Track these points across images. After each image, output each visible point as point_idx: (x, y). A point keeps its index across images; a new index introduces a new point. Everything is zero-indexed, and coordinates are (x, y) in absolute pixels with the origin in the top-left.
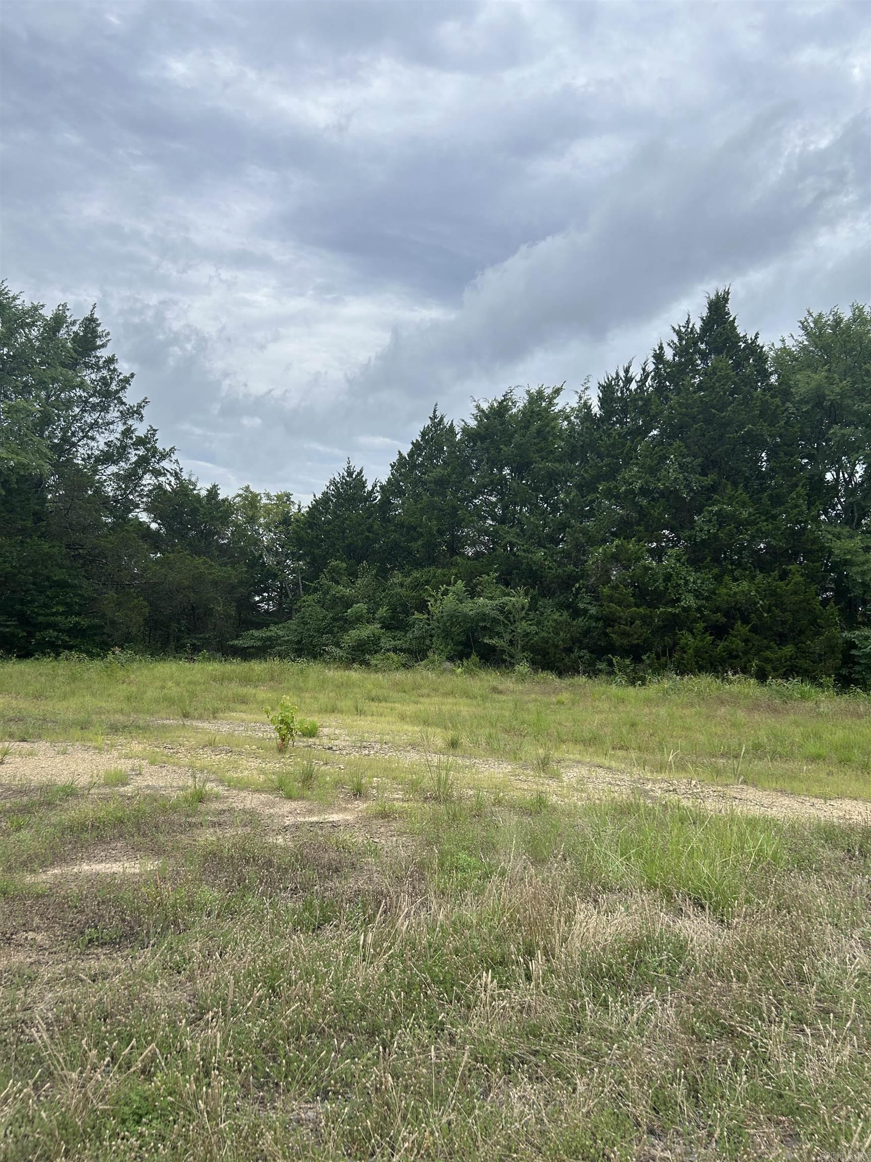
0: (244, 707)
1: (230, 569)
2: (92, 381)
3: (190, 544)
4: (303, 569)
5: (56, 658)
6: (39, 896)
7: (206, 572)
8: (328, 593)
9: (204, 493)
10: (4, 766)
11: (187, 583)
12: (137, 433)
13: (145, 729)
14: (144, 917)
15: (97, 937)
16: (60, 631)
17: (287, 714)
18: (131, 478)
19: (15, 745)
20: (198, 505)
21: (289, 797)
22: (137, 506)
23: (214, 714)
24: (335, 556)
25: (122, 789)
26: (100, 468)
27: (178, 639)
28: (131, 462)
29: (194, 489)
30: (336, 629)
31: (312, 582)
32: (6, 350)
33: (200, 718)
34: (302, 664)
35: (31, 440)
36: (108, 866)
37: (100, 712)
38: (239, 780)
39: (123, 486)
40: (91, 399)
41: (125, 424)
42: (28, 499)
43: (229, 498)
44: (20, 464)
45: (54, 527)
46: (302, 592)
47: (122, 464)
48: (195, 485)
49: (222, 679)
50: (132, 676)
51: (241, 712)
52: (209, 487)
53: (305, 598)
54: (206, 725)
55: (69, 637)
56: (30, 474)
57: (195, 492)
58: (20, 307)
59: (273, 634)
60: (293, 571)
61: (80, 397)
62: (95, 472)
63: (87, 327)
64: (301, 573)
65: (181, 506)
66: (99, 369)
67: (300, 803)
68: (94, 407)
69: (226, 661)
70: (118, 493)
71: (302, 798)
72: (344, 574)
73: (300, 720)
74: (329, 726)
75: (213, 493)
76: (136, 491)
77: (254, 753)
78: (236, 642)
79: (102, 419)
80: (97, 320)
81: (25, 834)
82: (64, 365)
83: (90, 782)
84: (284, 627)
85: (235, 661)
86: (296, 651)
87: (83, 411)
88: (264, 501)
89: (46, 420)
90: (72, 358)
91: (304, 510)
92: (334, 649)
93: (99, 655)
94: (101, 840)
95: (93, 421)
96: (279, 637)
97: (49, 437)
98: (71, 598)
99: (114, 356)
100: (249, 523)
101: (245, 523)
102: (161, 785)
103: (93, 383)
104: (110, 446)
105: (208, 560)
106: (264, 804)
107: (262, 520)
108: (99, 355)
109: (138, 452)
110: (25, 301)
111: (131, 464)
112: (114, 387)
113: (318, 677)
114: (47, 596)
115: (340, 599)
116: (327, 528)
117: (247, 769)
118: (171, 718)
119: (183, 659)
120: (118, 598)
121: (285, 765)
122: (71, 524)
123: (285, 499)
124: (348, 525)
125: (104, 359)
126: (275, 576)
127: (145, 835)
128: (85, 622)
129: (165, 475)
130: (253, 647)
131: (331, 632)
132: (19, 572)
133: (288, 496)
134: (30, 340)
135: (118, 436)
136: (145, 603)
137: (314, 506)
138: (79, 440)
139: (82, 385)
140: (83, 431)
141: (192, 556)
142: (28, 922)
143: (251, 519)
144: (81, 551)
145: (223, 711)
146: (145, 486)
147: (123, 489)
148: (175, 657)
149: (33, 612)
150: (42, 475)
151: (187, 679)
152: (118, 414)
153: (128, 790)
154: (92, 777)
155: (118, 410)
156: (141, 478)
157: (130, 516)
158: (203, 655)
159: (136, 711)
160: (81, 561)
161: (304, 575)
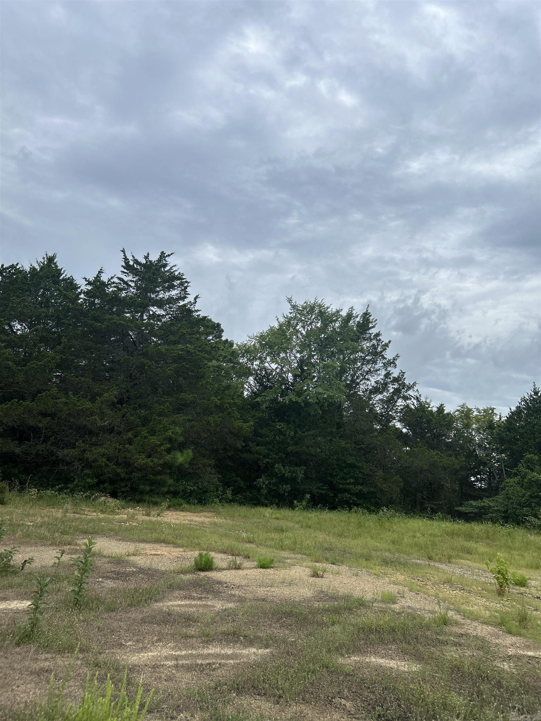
0: (469, 556)
1: (454, 458)
2: (367, 347)
3: (427, 442)
4: (504, 459)
5: (349, 511)
6: (347, 675)
7: (438, 460)
8: (525, 478)
9: (435, 409)
10: (323, 579)
11: (426, 467)
12: (393, 375)
13: (405, 565)
14: (413, 707)
15: (384, 714)
16: (351, 494)
17: (502, 567)
18: (390, 401)
19: (329, 566)
20: (432, 418)
21: (510, 633)
22: (394, 418)
23: (449, 560)
24: (529, 451)
25: (392, 606)
26: (372, 396)
27: (422, 504)
28: (390, 392)
29: (429, 407)
30: (533, 504)
31: (512, 469)
32: (323, 335)
33: (440, 561)
34: (508, 529)
35: (335, 382)
36: (387, 661)
37: (376, 549)
38: (471, 613)
39: (386, 407)
40: (367, 358)
41: (386, 370)
42: (334, 416)
43: (452, 413)
44: (329, 396)
45: (348, 431)
46: (505, 476)
47: (385, 394)
48: (429, 404)
49: (452, 534)
50: (395, 527)
51: (468, 560)
52: (438, 406)
53: (508, 480)
54: (443, 567)
55: (357, 498)
56: (335, 401)
57: (429, 409)
58: (330, 312)
59: (485, 504)
60: (498, 461)
61: (361, 356)
62: (370, 399)
63: (364, 318)
64: (504, 462)
65: (421, 418)
66: (371, 340)
67: (518, 638)
68: (368, 362)
69: (454, 521)
70: (383, 411)
71: (520, 635)
72: (537, 464)
73: (513, 572)
74: (536, 580)
75: (441, 409)
76: (393, 409)
77: (480, 593)
78: (460, 508)
79: (373, 368)
80: (370, 313)
81: (337, 628)
82: (352, 340)
83: (373, 598)
84: (494, 500)
85: (460, 522)
86: (504, 518)
87: (363, 364)
88: (475, 413)
89: (343, 371)
90: (357, 335)
91: (503, 419)
92: (533, 519)
93: (374, 511)
94: (382, 641)
95: (368, 370)
96: (490, 507)
97: (345, 380)
98: (357, 474)
99: (379, 332)
100: (465, 428)
101: (463, 429)
102: (418, 607)
103: (368, 348)
104: (378, 384)
105: (439, 452)
106: (492, 635)
107: (474, 426)
108: (371, 332)
109: (394, 386)
110: (333, 309)
111: (390, 394)
112: (379, 349)
113: (523, 540)
114: (344, 473)
115: (535, 482)
116: (521, 431)
117: (476, 605)
118: (421, 558)
119: (425, 518)
120: (384, 475)
121: (504, 606)
122: (357, 430)
123: (489, 412)
124: (538, 429)
125: (374, 334)
126: (485, 464)
127: (409, 643)
128: (365, 490)
129: (410, 399)
130: (472, 512)
131: (529, 506)
132: (329, 458)
133: (493, 409)
134: (334, 329)
135: (382, 377)
136: (401, 480)
137: (510, 417)
138: (361, 381)
139: (362, 350)
140: (362, 376)
141: (429, 450)
142: (341, 692)
143: (466, 426)
144: (362, 446)
145: (455, 558)
146: (398, 406)
147: (386, 408)
148: (420, 516)
149: (337, 482)
150: (340, 402)
151: (429, 532)
152: (382, 365)
153: (396, 607)
154: (374, 594)
155: (382, 363)
156: (396, 402)
157: (390, 424)
158: (439, 516)
159: (398, 551)
160: (363, 452)
161: (506, 464)
